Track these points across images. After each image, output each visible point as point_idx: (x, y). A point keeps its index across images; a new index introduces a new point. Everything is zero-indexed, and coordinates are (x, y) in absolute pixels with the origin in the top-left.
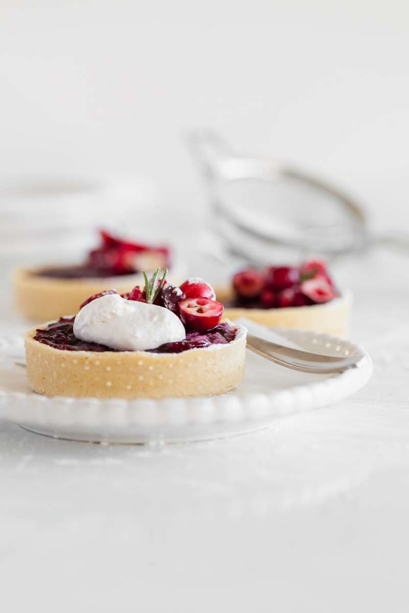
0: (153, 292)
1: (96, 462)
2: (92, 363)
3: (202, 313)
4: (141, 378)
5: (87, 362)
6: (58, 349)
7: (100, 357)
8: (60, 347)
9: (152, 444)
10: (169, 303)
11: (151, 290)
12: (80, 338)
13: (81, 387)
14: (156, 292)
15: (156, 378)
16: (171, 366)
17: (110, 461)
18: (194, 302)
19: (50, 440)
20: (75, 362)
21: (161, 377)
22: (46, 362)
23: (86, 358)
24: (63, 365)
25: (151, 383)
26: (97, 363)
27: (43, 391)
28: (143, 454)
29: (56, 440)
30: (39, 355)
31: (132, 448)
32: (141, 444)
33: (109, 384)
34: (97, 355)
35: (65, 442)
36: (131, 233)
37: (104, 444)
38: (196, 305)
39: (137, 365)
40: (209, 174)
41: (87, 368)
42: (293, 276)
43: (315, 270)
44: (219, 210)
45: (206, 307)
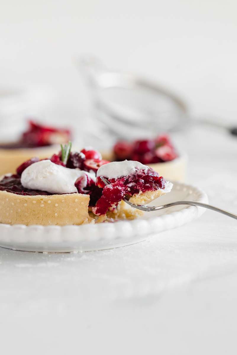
0: (67, 157)
1: (42, 265)
2: (45, 202)
4: (77, 210)
5: (42, 202)
6: (20, 194)
7: (51, 198)
8: (21, 193)
9: (75, 252)
12: (27, 187)
13: (39, 217)
17: (50, 264)
18: (92, 161)
19: (11, 251)
20: (34, 202)
22: (13, 204)
23: (42, 199)
24: (25, 205)
26: (49, 202)
27: (10, 221)
28: (70, 259)
29: (15, 251)
30: (7, 200)
31: (63, 255)
32: (69, 253)
33: (57, 215)
34: (49, 197)
35: (20, 252)
36: (47, 121)
37: (45, 253)
38: (94, 162)
39: (74, 202)
40: (92, 84)
41: (43, 205)
42: (150, 146)
43: (163, 142)
44: (99, 106)
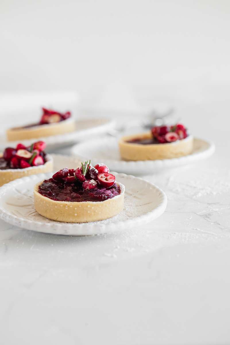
0: (86, 170)
2: (69, 206)
3: (107, 180)
4: (89, 212)
5: (67, 206)
7: (72, 204)
10: (92, 176)
11: (85, 170)
13: (64, 215)
14: (87, 170)
15: (95, 212)
16: (100, 206)
18: (103, 175)
20: (62, 206)
21: (96, 211)
24: (56, 207)
25: (93, 214)
26: (71, 206)
30: (45, 202)
33: (76, 215)
34: (71, 203)
38: (104, 176)
39: (87, 207)
41: (67, 208)
45: (108, 177)
